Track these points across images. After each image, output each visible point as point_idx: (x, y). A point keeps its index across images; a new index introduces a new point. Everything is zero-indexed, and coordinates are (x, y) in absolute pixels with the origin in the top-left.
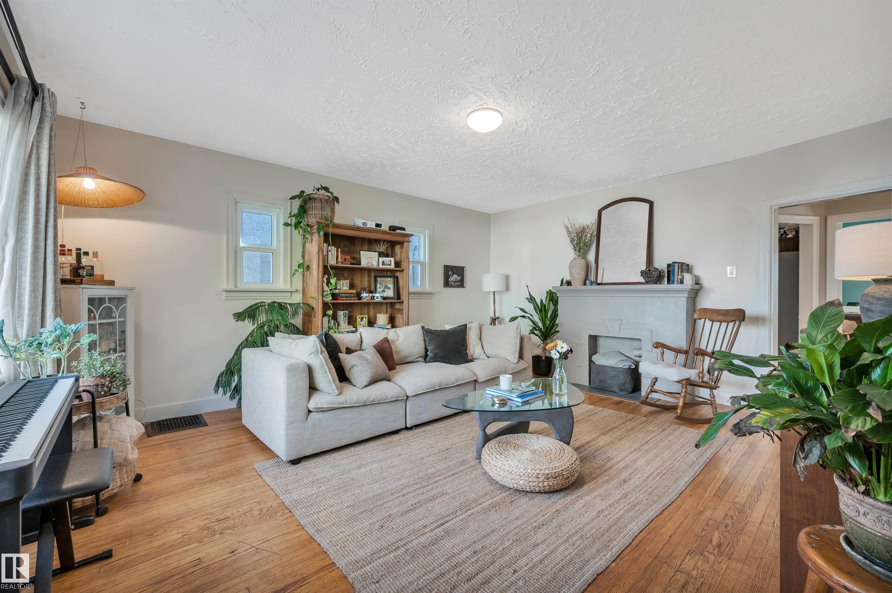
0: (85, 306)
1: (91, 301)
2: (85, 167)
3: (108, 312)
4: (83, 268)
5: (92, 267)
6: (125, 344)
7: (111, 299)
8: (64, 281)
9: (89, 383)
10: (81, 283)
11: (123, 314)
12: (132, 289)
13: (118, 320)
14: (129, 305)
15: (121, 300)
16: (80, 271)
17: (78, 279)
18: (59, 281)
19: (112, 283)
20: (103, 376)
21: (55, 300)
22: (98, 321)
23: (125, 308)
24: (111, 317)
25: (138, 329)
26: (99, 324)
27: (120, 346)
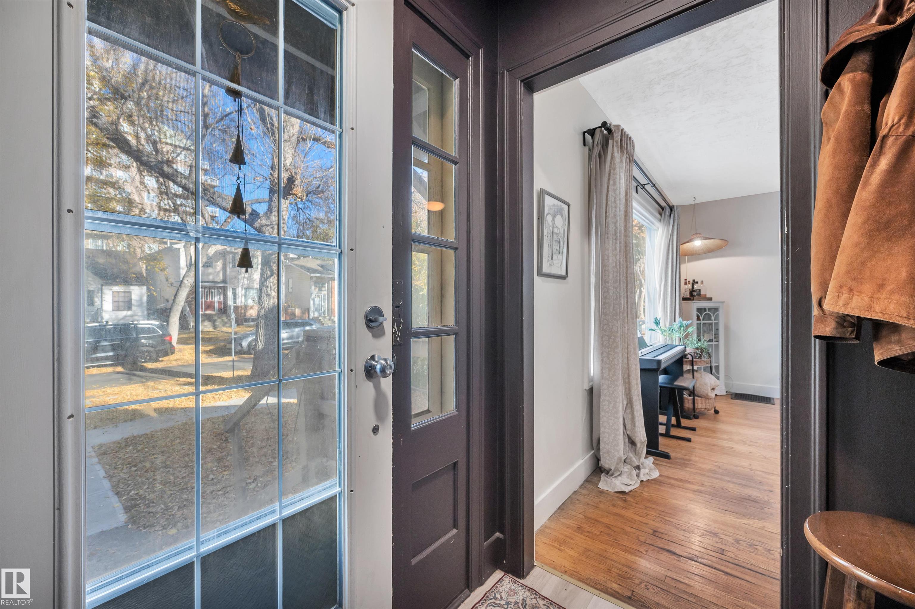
0: (695, 313)
1: (700, 310)
2: (696, 234)
3: (708, 317)
4: (695, 291)
5: (700, 290)
6: (718, 337)
7: (710, 309)
8: (684, 299)
9: (691, 351)
10: (693, 300)
11: (717, 318)
12: (723, 302)
13: (714, 322)
14: (721, 312)
15: (716, 309)
16: (693, 293)
17: (692, 298)
18: (681, 299)
19: (710, 299)
20: (697, 349)
21: (680, 309)
22: (702, 322)
23: (718, 315)
24: (710, 319)
25: (727, 328)
26: (704, 323)
27: (715, 338)
